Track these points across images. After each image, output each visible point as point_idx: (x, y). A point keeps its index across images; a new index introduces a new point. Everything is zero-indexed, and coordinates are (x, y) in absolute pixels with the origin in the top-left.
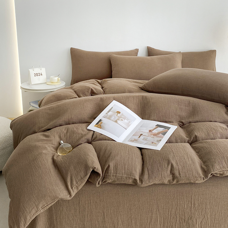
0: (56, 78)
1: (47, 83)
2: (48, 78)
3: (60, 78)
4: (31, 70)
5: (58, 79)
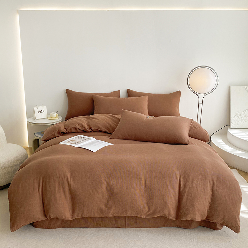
0: (55, 114)
1: (48, 118)
2: (49, 114)
4: (35, 108)
5: (57, 115)
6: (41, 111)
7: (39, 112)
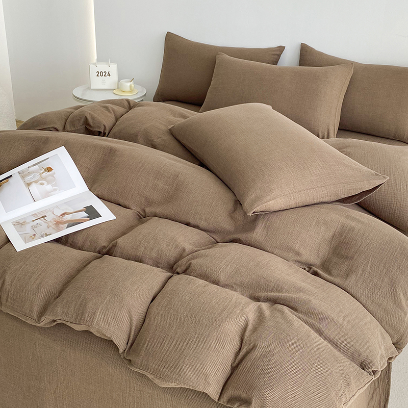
0: (129, 84)
1: (115, 91)
3: (133, 86)
4: (92, 66)
5: (131, 86)
6: (104, 74)
7: (100, 74)
